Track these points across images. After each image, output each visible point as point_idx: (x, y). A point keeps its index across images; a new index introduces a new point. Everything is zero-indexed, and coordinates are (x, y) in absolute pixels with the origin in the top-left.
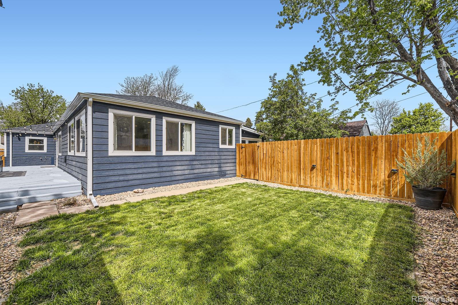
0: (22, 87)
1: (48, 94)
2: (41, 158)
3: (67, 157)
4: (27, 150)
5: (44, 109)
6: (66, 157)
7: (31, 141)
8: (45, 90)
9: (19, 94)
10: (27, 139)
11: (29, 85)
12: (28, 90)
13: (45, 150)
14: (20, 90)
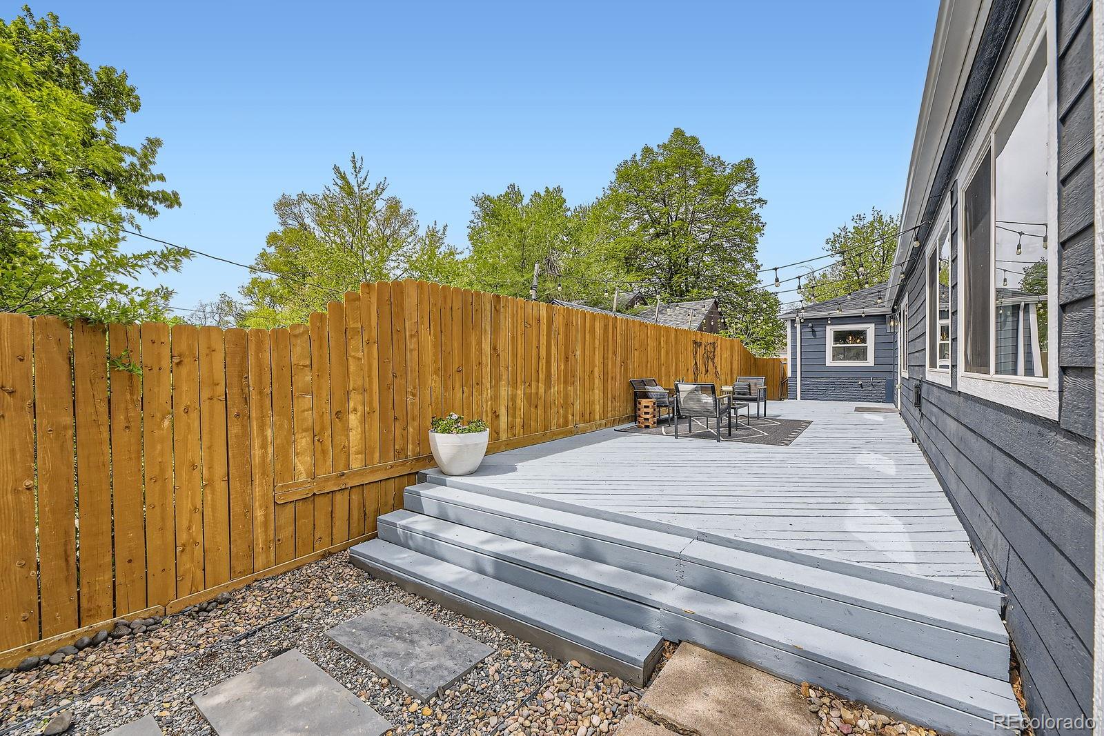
0: (842, 227)
1: (892, 225)
2: (860, 383)
3: (924, 387)
4: (830, 362)
5: (884, 263)
6: (918, 388)
7: (840, 337)
8: (886, 219)
9: (837, 245)
10: (830, 331)
11: (855, 218)
12: (853, 231)
13: (870, 361)
14: (838, 234)
